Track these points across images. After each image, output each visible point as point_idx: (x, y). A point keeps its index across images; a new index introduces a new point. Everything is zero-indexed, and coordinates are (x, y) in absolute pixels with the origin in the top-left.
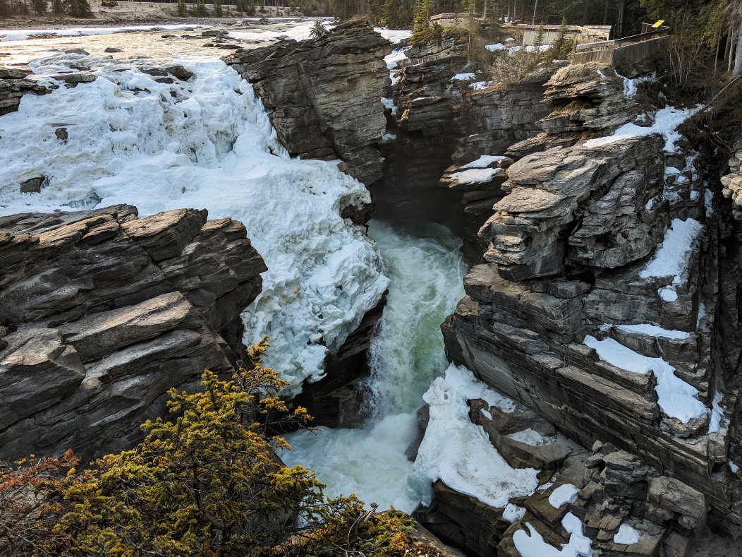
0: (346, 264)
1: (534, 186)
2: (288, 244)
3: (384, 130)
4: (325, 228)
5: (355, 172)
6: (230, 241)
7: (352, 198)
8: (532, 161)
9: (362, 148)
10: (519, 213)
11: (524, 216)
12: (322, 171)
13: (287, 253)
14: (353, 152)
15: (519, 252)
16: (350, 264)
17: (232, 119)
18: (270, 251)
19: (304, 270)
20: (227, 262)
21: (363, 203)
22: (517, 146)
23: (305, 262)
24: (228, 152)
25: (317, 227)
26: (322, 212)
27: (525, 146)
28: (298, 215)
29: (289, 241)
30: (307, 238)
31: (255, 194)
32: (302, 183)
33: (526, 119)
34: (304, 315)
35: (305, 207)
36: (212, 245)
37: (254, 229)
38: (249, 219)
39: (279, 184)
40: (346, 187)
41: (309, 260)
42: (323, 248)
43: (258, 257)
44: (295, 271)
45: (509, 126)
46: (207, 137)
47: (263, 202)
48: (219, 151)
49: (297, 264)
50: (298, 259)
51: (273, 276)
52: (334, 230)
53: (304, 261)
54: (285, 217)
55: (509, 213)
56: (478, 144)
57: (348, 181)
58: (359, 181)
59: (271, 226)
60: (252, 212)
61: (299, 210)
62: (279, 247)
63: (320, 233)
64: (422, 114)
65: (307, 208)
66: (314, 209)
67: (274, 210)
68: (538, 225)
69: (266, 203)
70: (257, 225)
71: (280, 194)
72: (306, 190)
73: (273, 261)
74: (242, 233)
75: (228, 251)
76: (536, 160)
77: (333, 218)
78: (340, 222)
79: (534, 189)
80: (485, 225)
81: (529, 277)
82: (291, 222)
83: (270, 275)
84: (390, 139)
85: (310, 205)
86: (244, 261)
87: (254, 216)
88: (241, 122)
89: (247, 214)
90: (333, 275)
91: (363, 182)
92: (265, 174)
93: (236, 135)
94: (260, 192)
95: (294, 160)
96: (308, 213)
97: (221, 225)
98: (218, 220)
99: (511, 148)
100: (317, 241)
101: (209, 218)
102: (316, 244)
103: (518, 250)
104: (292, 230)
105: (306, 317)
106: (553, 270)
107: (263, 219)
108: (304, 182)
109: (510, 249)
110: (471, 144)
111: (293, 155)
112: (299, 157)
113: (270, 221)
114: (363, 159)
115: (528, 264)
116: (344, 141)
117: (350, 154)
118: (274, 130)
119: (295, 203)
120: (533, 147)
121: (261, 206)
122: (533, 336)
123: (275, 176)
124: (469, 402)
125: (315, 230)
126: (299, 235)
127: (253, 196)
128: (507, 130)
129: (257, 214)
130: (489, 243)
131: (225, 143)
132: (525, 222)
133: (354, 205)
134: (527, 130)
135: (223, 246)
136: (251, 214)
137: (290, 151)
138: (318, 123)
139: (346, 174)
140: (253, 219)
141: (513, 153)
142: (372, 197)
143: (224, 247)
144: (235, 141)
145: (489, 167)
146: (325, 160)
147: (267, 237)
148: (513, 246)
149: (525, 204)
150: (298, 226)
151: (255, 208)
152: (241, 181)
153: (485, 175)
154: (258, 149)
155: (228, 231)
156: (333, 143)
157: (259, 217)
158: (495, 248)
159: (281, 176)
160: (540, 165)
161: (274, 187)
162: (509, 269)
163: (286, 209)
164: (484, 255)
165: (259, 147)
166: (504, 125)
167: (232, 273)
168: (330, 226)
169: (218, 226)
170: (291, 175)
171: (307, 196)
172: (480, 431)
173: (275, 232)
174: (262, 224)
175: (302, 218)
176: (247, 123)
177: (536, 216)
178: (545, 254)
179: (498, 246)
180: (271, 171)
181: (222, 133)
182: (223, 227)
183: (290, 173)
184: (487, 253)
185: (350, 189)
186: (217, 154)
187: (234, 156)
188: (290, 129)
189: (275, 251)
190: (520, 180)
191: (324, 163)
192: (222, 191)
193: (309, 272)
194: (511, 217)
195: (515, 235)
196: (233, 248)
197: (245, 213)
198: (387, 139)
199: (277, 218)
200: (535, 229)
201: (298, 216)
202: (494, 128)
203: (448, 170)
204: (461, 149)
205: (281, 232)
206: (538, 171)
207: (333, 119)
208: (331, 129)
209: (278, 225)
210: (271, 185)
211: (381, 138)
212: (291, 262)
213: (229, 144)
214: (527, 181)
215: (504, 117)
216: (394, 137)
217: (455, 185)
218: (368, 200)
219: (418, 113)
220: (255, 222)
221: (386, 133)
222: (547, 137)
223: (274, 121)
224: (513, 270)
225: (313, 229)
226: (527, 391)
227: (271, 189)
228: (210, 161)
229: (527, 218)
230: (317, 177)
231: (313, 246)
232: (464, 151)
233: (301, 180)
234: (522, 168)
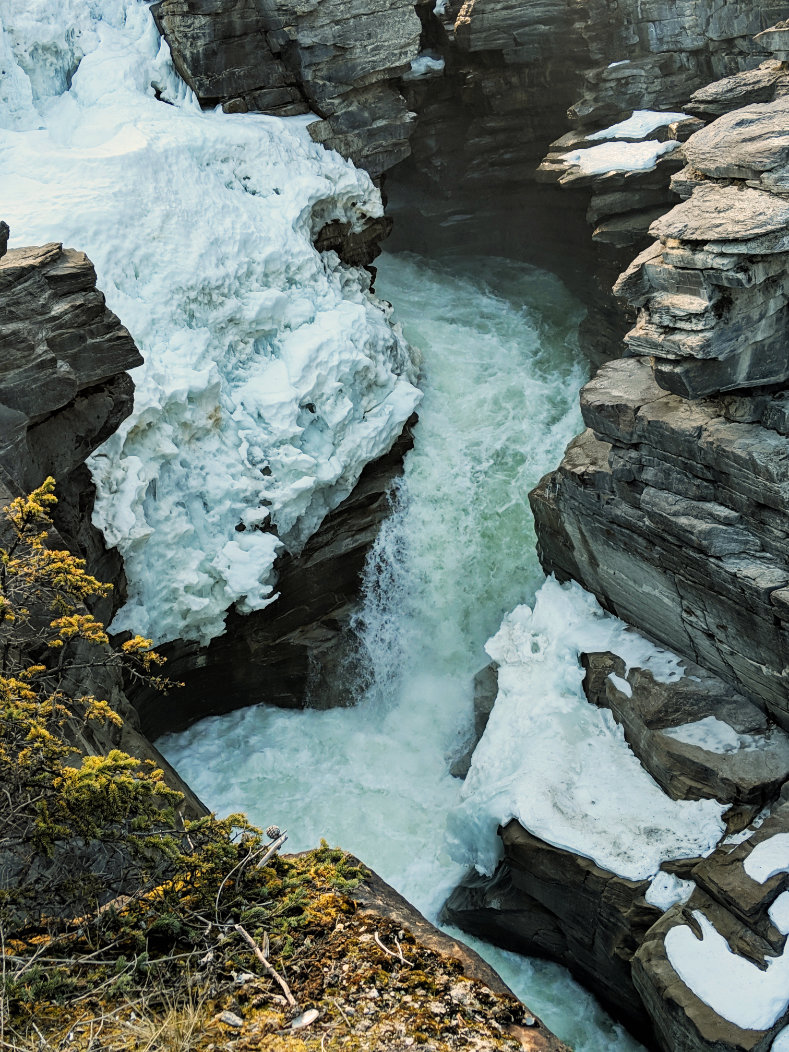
0: (323, 356)
1: (740, 182)
2: (193, 306)
3: (414, 48)
4: (277, 273)
5: (347, 144)
6: (58, 296)
7: (339, 205)
8: (741, 123)
9: (366, 89)
10: (705, 242)
11: (716, 249)
12: (272, 140)
13: (191, 327)
14: (344, 97)
15: (701, 331)
16: (332, 354)
17: (69, 17)
18: (153, 322)
19: (230, 367)
20: (50, 343)
21: (363, 216)
22: (712, 89)
23: (232, 348)
24: (60, 94)
25: (259, 269)
26: (272, 235)
27: (731, 90)
28: (217, 240)
29: (195, 300)
30: (237, 294)
31: (120, 191)
32: (226, 168)
33: (738, 28)
34: (229, 466)
35: (233, 223)
36: (18, 303)
37: (118, 271)
38: (106, 248)
39: (174, 168)
40: (327, 177)
41: (242, 345)
42: (271, 318)
43: (122, 333)
44: (209, 368)
45: (699, 43)
46: (11, 56)
47: (138, 210)
48: (40, 91)
49: (214, 353)
50: (216, 342)
51: (159, 379)
52: (297, 278)
53: (230, 346)
54: (188, 246)
55: (684, 243)
56: (627, 84)
57: (332, 166)
58: (358, 165)
59: (155, 265)
60: (113, 232)
61: (220, 230)
62: (173, 314)
63: (266, 285)
64: (504, 12)
65: (238, 226)
66: (253, 229)
67: (162, 228)
68: (745, 270)
69: (145, 213)
70: (125, 262)
71: (176, 193)
72: (237, 184)
73: (160, 345)
74: (84, 278)
75: (54, 318)
76: (752, 121)
77: (296, 250)
78: (311, 260)
79: (740, 190)
80: (631, 270)
81: (723, 389)
82: (201, 256)
83: (153, 377)
84: (430, 70)
85: (245, 217)
86: (90, 341)
87: (116, 242)
88: (89, 23)
89: (102, 237)
90: (294, 380)
91: (365, 169)
92: (144, 144)
93: (78, 54)
94: (131, 187)
95: (209, 113)
96: (238, 237)
97: (40, 259)
98: (31, 249)
99: (699, 94)
100: (260, 302)
101: (11, 244)
102: (257, 308)
103: (700, 327)
104: (203, 275)
105: (233, 470)
106: (777, 373)
107: (137, 248)
108: (232, 164)
109: (680, 325)
110: (613, 84)
111: (207, 104)
112: (219, 108)
113: (152, 255)
114: (366, 114)
115: (721, 358)
116: (324, 73)
117: (336, 101)
118: (164, 43)
119: (210, 214)
120: (749, 93)
121: (132, 218)
122: (726, 518)
123: (166, 151)
124: (584, 659)
125: (254, 277)
126: (218, 288)
127: (115, 194)
128: (694, 53)
129: (124, 236)
130: (639, 310)
131: (53, 74)
132: (718, 263)
133: (344, 220)
134: (741, 53)
135: (43, 306)
136: (110, 237)
137: (201, 94)
138: (264, 29)
139: (327, 148)
140: (115, 250)
141: (702, 107)
142: (385, 203)
143: (45, 308)
144: (76, 68)
145: (649, 138)
146: (279, 115)
147: (147, 291)
148: (690, 317)
149: (718, 222)
150: (217, 266)
151: (120, 223)
152: (89, 160)
153: (639, 158)
154: (129, 89)
155: (53, 273)
156: (299, 74)
157: (128, 245)
158: (650, 322)
159: (179, 151)
160: (757, 133)
161: (163, 177)
162: (678, 370)
163: (188, 226)
164: (626, 339)
165: (130, 82)
166: (689, 42)
167: (63, 367)
168: (288, 267)
169: (31, 261)
170: (202, 148)
171: (237, 197)
172: (606, 720)
173: (165, 279)
174: (136, 260)
175: (224, 249)
176: (102, 26)
177: (742, 249)
178: (759, 338)
179: (656, 318)
180: (158, 138)
181: (45, 49)
182: (43, 265)
183: (199, 143)
184: (633, 333)
185: (335, 183)
186: (36, 98)
187: (74, 102)
188: (200, 43)
189: (163, 323)
190: (713, 166)
191: (276, 122)
192: (46, 182)
193: (241, 372)
194: (686, 253)
195: (695, 293)
196: (65, 313)
197: (96, 233)
198: (423, 69)
199: (170, 247)
200: (739, 281)
201: (216, 242)
202: (665, 47)
203: (557, 143)
204: (588, 96)
205: (177, 279)
206: (751, 147)
207: (297, 19)
208: (293, 44)
209: (170, 262)
210: (156, 172)
211: (408, 66)
212: (201, 348)
213: (62, 76)
214: (727, 169)
215: (688, 21)
216: (438, 65)
217: (571, 177)
218: (376, 209)
219: (493, 10)
220: (120, 254)
221: (421, 53)
222: (781, 69)
223: (164, 23)
224: (687, 372)
225: (249, 274)
226: (711, 636)
227: (156, 181)
228: (20, 113)
229: (722, 255)
230: (260, 155)
231: (250, 313)
232: (596, 100)
233: (225, 161)
234: (717, 139)
